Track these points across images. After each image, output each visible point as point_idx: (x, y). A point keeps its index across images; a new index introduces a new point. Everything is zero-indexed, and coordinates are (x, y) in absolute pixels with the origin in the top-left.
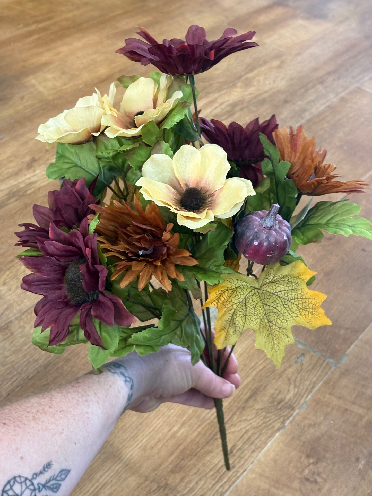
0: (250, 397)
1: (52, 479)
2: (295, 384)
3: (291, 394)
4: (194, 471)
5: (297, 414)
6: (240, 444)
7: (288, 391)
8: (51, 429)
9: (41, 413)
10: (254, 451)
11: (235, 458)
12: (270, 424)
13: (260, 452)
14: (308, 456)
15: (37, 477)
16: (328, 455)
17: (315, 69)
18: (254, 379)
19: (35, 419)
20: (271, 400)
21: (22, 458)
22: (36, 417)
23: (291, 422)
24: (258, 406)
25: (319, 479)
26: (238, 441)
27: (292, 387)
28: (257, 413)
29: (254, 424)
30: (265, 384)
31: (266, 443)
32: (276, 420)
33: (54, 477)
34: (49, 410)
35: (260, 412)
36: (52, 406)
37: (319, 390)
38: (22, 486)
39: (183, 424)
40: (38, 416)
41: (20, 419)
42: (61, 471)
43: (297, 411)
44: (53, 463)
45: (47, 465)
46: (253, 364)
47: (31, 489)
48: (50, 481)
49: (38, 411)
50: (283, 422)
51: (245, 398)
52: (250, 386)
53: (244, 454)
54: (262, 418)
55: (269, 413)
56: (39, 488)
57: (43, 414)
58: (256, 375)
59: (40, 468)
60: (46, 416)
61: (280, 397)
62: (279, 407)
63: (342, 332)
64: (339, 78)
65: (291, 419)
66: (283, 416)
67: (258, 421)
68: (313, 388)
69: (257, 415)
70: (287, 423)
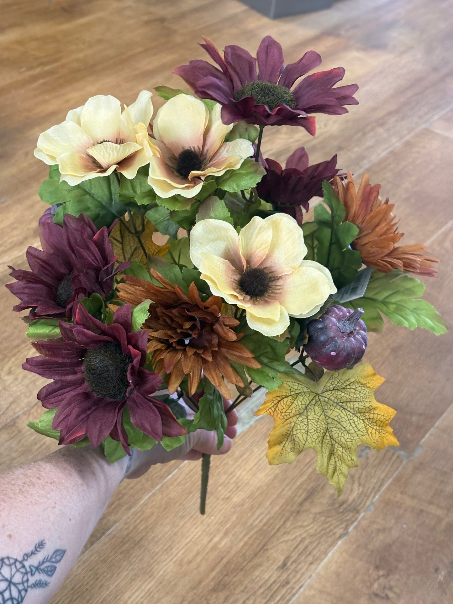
0: (305, 500)
1: (45, 560)
2: (359, 482)
3: (355, 495)
4: (240, 588)
5: (363, 518)
6: (294, 556)
7: (352, 490)
8: (42, 503)
9: (28, 485)
10: (311, 563)
11: (290, 571)
12: (331, 531)
13: (319, 564)
14: (377, 568)
15: (29, 558)
16: (401, 566)
17: (374, 109)
18: (309, 478)
19: (22, 492)
20: (330, 502)
21: (10, 536)
22: (23, 490)
23: (356, 528)
24: (316, 509)
25: (391, 595)
26: (293, 552)
27: (356, 485)
28: (314, 518)
29: (312, 531)
30: (322, 484)
31: (326, 553)
32: (337, 526)
33: (47, 558)
34: (38, 481)
35: (318, 516)
36: (41, 477)
37: (388, 488)
38: (11, 569)
39: (226, 534)
40: (25, 489)
41: (4, 492)
42: (56, 551)
43: (362, 515)
44: (46, 541)
45: (39, 544)
46: (308, 460)
47: (22, 573)
48: (43, 562)
49: (24, 483)
50: (346, 528)
51: (300, 500)
52: (305, 486)
53: (300, 567)
54: (320, 524)
55: (329, 517)
56: (32, 571)
57: (31, 487)
58: (311, 474)
59: (31, 548)
60: (35, 488)
61: (341, 498)
62: (341, 510)
63: (414, 419)
64: (403, 118)
65: (355, 523)
66: (346, 521)
67: (315, 527)
68: (381, 486)
69: (314, 520)
70: (351, 528)
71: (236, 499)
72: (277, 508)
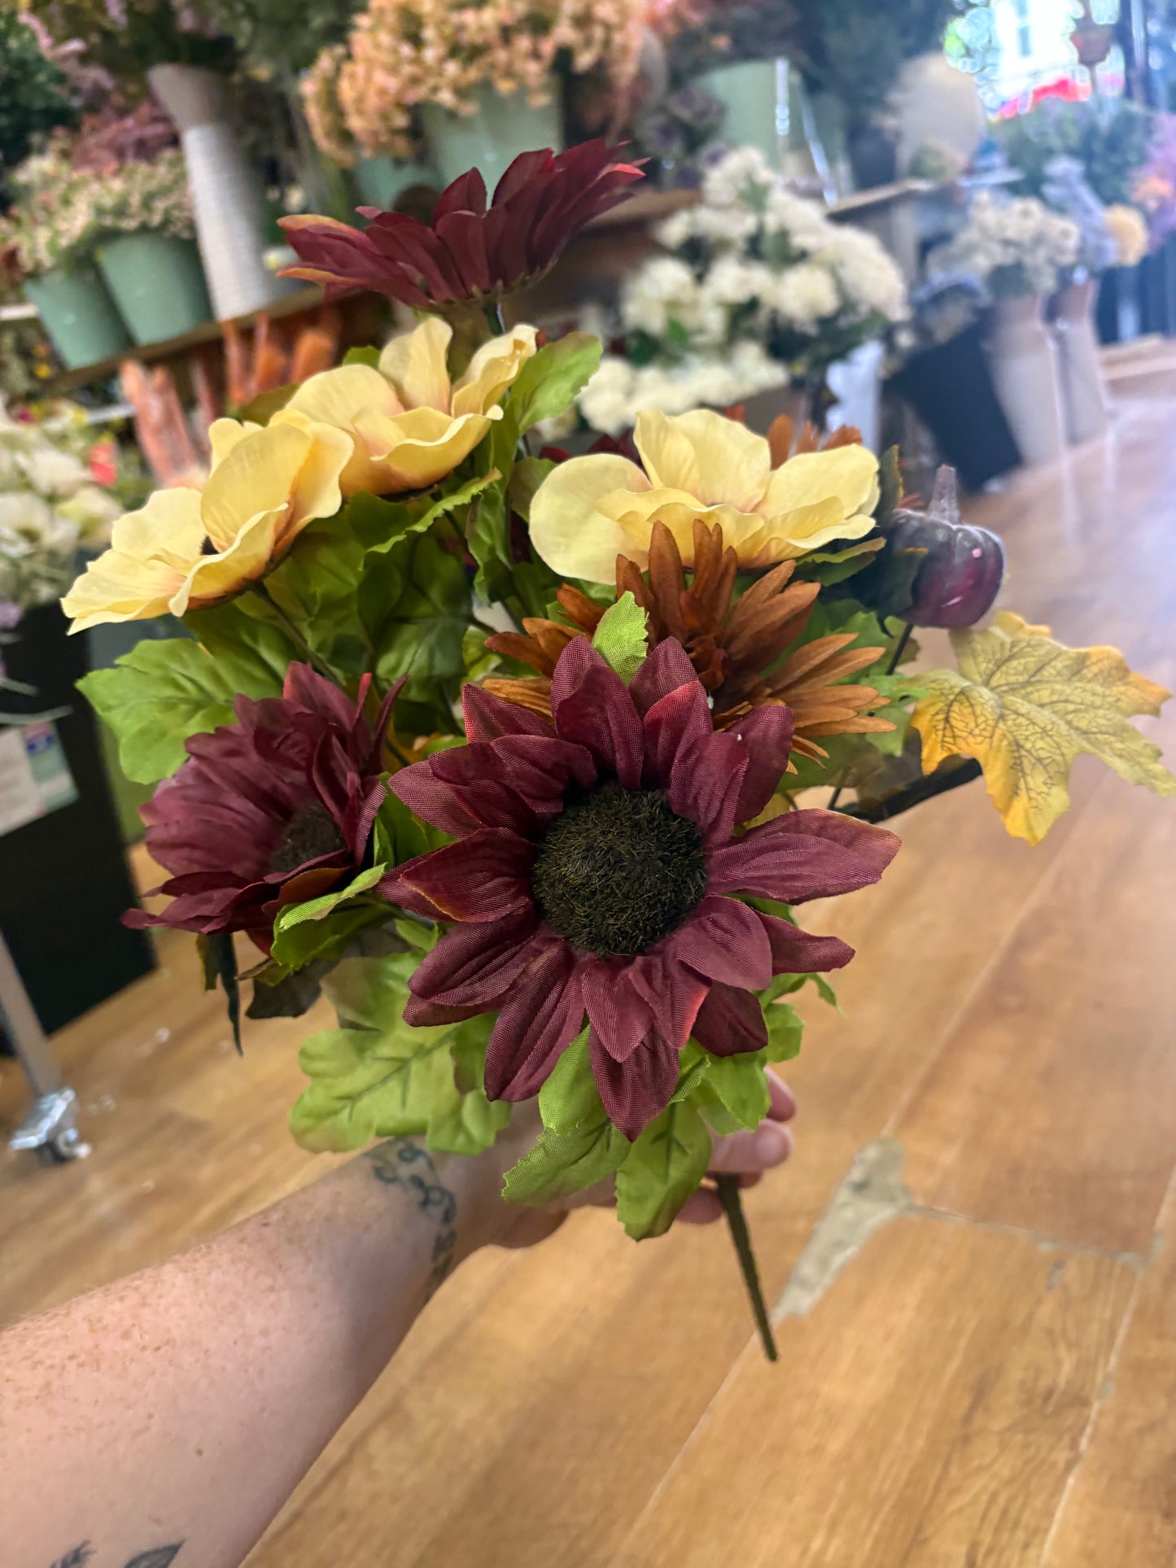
0: (973, 1408)
2: (1066, 1340)
3: (1067, 1369)
5: (1101, 1413)
6: (987, 1538)
7: (1058, 1362)
10: (1026, 1546)
12: (1043, 1461)
13: (1042, 1543)
18: (966, 1359)
20: (1022, 1397)
23: (1092, 1439)
24: (999, 1423)
26: (980, 1528)
27: (1062, 1349)
29: (1006, 1473)
30: (997, 1364)
31: (1049, 1514)
32: (1053, 1443)
37: (1129, 1337)
39: (833, 1528)
43: (1096, 1406)
46: (951, 1325)
50: (1074, 1444)
52: (962, 1380)
55: (1030, 1431)
58: (967, 1349)
61: (1043, 1384)
62: (1050, 1409)
63: (1127, 1186)
65: (1089, 1430)
66: (1065, 1430)
67: (1011, 1462)
68: (1113, 1335)
69: (1003, 1446)
70: (1084, 1443)
71: (835, 1445)
72: (920, 1442)
